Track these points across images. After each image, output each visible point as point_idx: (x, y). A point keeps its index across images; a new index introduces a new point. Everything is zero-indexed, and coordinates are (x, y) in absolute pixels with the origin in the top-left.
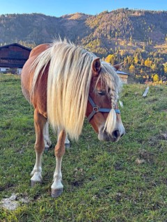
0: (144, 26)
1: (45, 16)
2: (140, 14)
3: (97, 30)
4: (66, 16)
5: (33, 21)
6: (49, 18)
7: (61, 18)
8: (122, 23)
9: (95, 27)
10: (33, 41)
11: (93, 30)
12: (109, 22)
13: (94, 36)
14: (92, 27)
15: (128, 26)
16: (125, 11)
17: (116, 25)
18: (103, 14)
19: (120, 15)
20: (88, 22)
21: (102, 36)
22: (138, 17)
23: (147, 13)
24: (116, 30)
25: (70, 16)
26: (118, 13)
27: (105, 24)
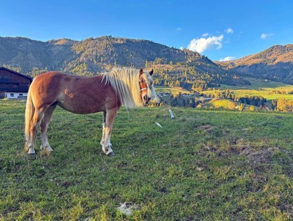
0: (126, 53)
1: (30, 41)
2: (122, 42)
3: (83, 54)
4: (52, 41)
5: (18, 45)
6: (35, 42)
7: (47, 43)
8: (106, 49)
9: (82, 53)
10: (18, 65)
11: (79, 55)
12: (95, 48)
13: (81, 60)
14: (78, 53)
15: (112, 52)
16: (109, 38)
17: (102, 51)
18: (88, 40)
19: (105, 41)
20: (74, 47)
21: (89, 60)
22: (120, 45)
23: (128, 41)
24: (101, 56)
25: (57, 41)
26: (103, 40)
27: (91, 49)
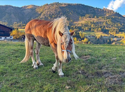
0: (68, 12)
1: (12, 7)
2: (65, 6)
3: (42, 14)
4: (25, 7)
5: (6, 10)
6: (15, 8)
7: (22, 7)
8: (56, 10)
9: (41, 13)
10: (6, 21)
11: (40, 14)
12: (49, 10)
13: (41, 17)
14: (40, 13)
15: (59, 12)
16: (57, 4)
17: (53, 12)
18: (45, 5)
19: (55, 6)
20: (37, 10)
21: (46, 17)
22: (64, 7)
23: (69, 5)
24: (53, 14)
25: (27, 7)
26: (54, 5)
27: (47, 11)
